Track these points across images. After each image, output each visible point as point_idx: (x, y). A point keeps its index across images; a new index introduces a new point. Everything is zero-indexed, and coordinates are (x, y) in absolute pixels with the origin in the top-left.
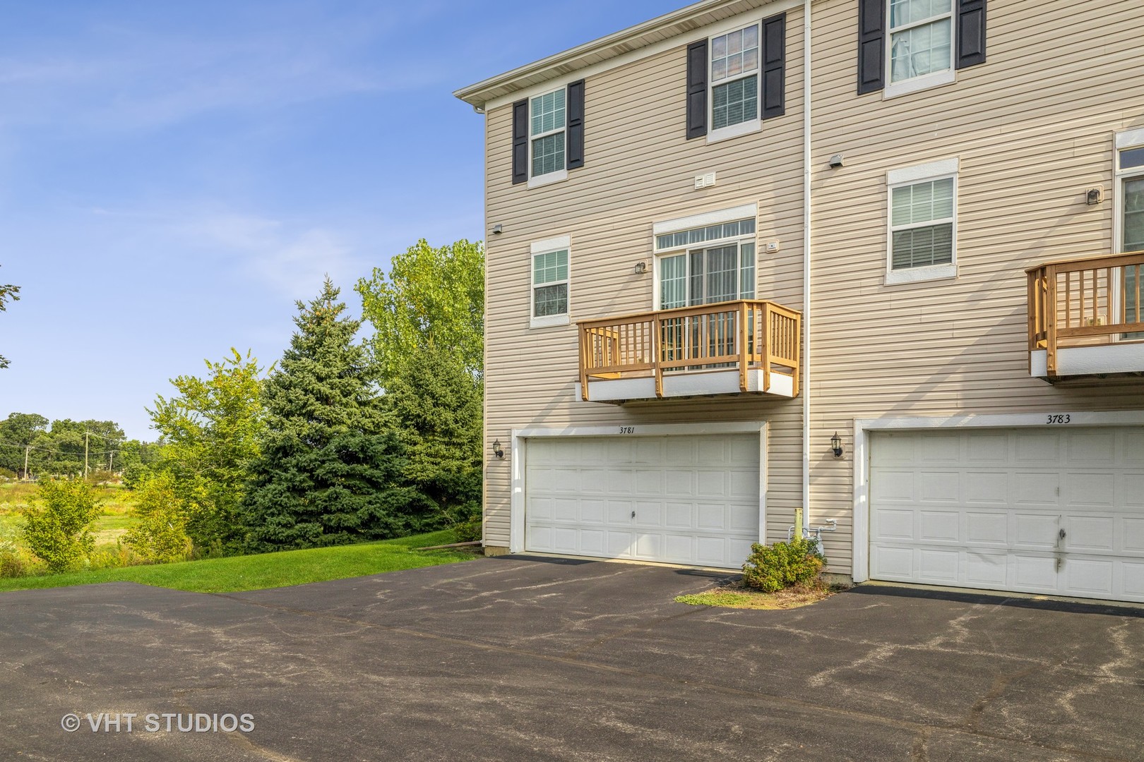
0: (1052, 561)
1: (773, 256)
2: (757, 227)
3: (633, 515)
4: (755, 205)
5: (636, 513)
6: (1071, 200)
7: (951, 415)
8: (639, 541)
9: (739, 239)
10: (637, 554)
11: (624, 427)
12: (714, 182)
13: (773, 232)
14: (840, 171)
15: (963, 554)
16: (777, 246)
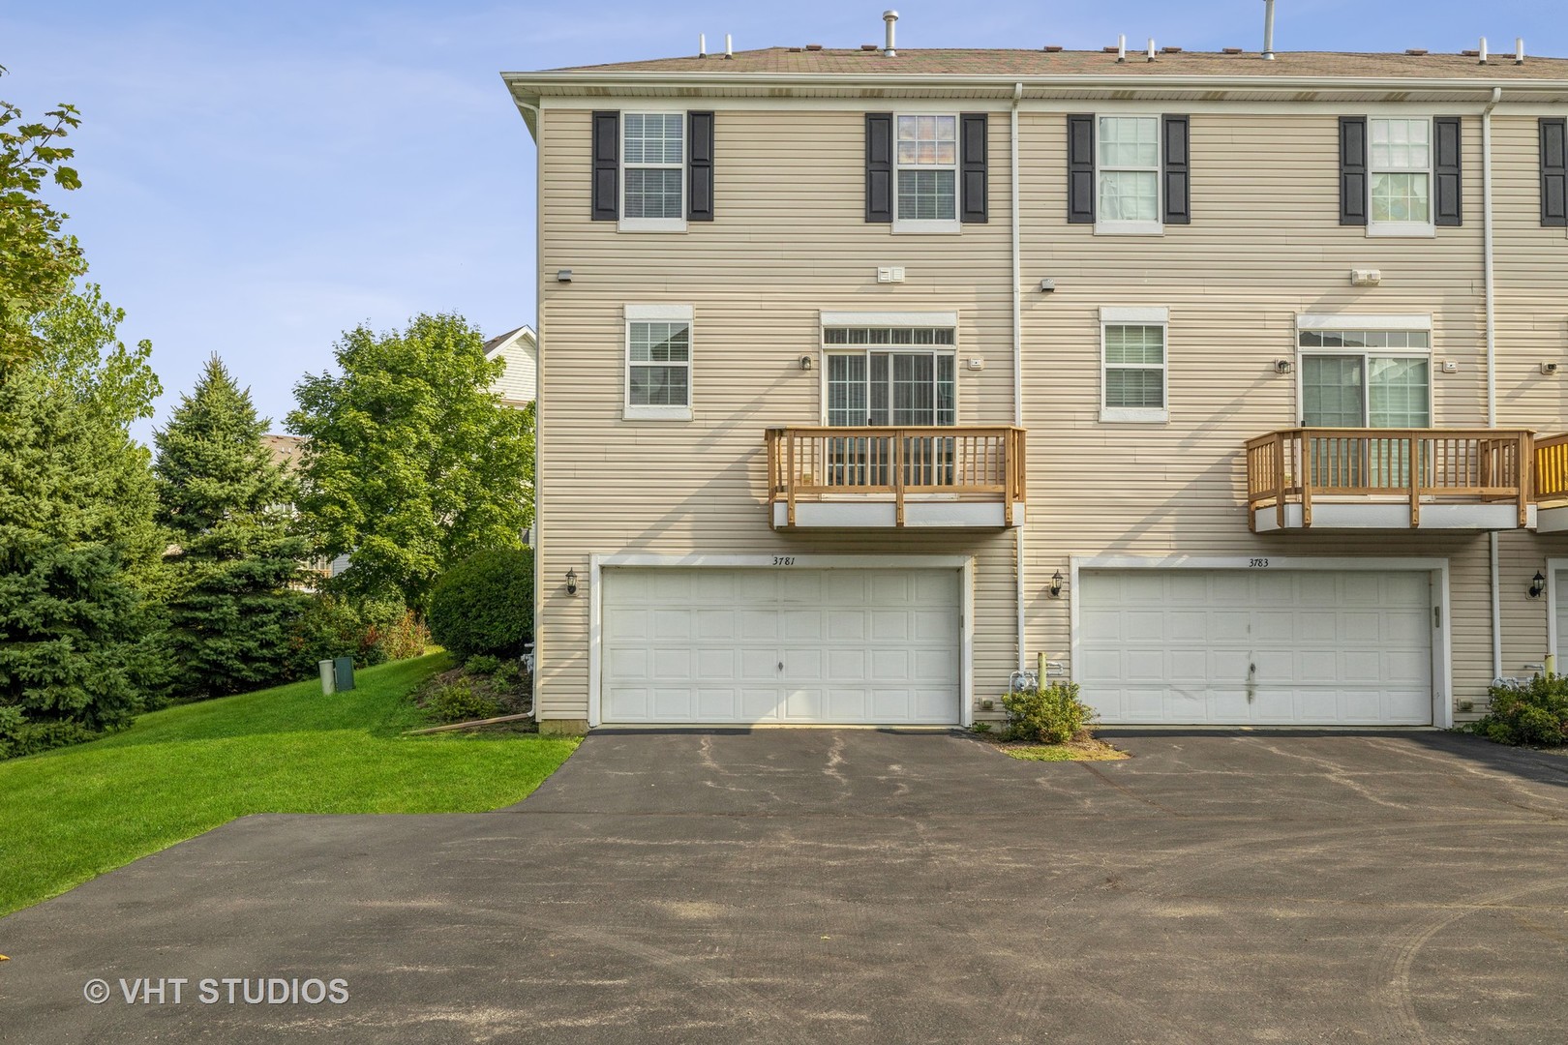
0: (1244, 694)
1: (976, 374)
2: (957, 338)
3: (781, 666)
4: (954, 315)
5: (784, 664)
6: (1264, 366)
7: (1166, 556)
8: (789, 699)
9: (936, 349)
10: (787, 716)
11: (779, 557)
12: (903, 279)
13: (976, 347)
14: (1050, 296)
15: (1167, 692)
16: (981, 363)
